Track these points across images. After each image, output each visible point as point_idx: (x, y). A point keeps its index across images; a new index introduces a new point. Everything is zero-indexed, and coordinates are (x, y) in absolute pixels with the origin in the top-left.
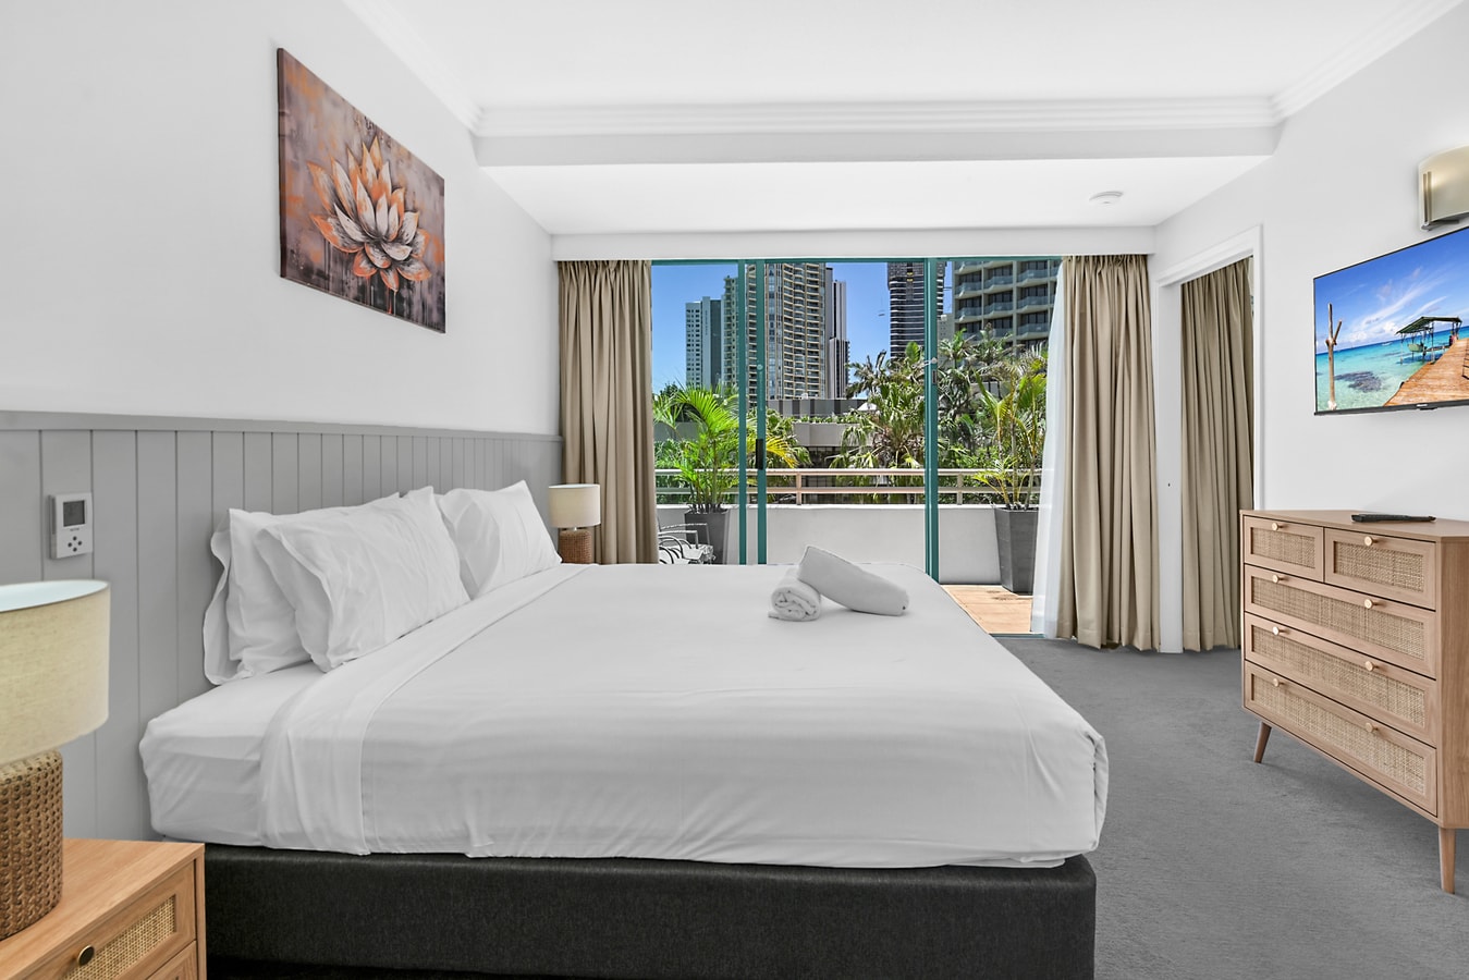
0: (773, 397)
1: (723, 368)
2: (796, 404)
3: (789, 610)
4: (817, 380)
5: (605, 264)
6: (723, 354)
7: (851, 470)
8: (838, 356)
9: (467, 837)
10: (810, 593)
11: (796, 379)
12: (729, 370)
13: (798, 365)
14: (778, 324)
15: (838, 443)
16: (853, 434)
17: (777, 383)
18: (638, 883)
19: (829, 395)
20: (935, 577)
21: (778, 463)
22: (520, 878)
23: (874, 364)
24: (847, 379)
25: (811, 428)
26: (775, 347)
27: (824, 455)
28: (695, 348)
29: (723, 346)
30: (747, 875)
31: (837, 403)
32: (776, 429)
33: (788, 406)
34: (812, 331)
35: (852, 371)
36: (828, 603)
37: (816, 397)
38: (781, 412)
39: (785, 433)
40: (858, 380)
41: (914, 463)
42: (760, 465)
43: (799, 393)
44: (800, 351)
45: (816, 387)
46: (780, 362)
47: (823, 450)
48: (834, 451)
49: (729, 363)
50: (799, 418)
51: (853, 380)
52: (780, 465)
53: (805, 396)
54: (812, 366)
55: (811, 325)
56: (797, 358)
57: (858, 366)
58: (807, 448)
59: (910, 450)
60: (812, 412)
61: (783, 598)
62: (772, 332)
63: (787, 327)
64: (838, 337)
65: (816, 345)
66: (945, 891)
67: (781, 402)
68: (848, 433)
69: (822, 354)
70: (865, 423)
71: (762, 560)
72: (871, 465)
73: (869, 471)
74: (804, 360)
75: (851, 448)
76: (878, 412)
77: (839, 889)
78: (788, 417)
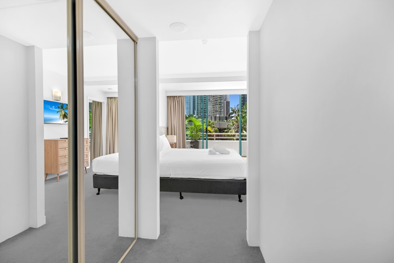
0: (209, 116)
1: (196, 108)
2: (215, 118)
3: (211, 153)
4: (221, 111)
5: (176, 96)
6: (196, 105)
7: (229, 133)
8: (227, 105)
9: (171, 175)
10: (214, 151)
11: (215, 111)
12: (198, 109)
13: (216, 108)
14: (211, 98)
15: (226, 127)
16: (230, 125)
17: (210, 112)
18: (192, 180)
19: (224, 115)
20: (241, 155)
21: (210, 132)
22: (178, 180)
23: (236, 107)
24: (229, 111)
25: (219, 123)
26: (210, 103)
27: (223, 130)
28: (189, 103)
29: (196, 103)
30: (205, 180)
31: (226, 117)
32: (210, 124)
33: (213, 118)
34: (220, 99)
35: (230, 109)
36: (217, 153)
37: (221, 116)
38: (211, 119)
39: (212, 125)
40: (232, 112)
41: (245, 132)
42: (206, 132)
43: (216, 115)
44: (217, 104)
45: (221, 113)
46: (211, 107)
47: (222, 129)
48: (225, 129)
49: (198, 107)
50: (216, 121)
51: (231, 111)
52: (211, 132)
53: (218, 115)
54: (220, 108)
55: (220, 97)
56: (216, 106)
57: (232, 108)
58: (218, 128)
59: (244, 129)
60: (220, 119)
61: (210, 151)
62: (209, 99)
63: (213, 98)
64: (227, 100)
65: (221, 103)
66: (229, 182)
67: (211, 117)
68: (228, 125)
69: (223, 105)
70: (233, 122)
71: (207, 148)
72: (234, 132)
73: (234, 133)
74: (218, 106)
75: (229, 128)
76: (236, 120)
77: (216, 181)
78: (213, 121)
